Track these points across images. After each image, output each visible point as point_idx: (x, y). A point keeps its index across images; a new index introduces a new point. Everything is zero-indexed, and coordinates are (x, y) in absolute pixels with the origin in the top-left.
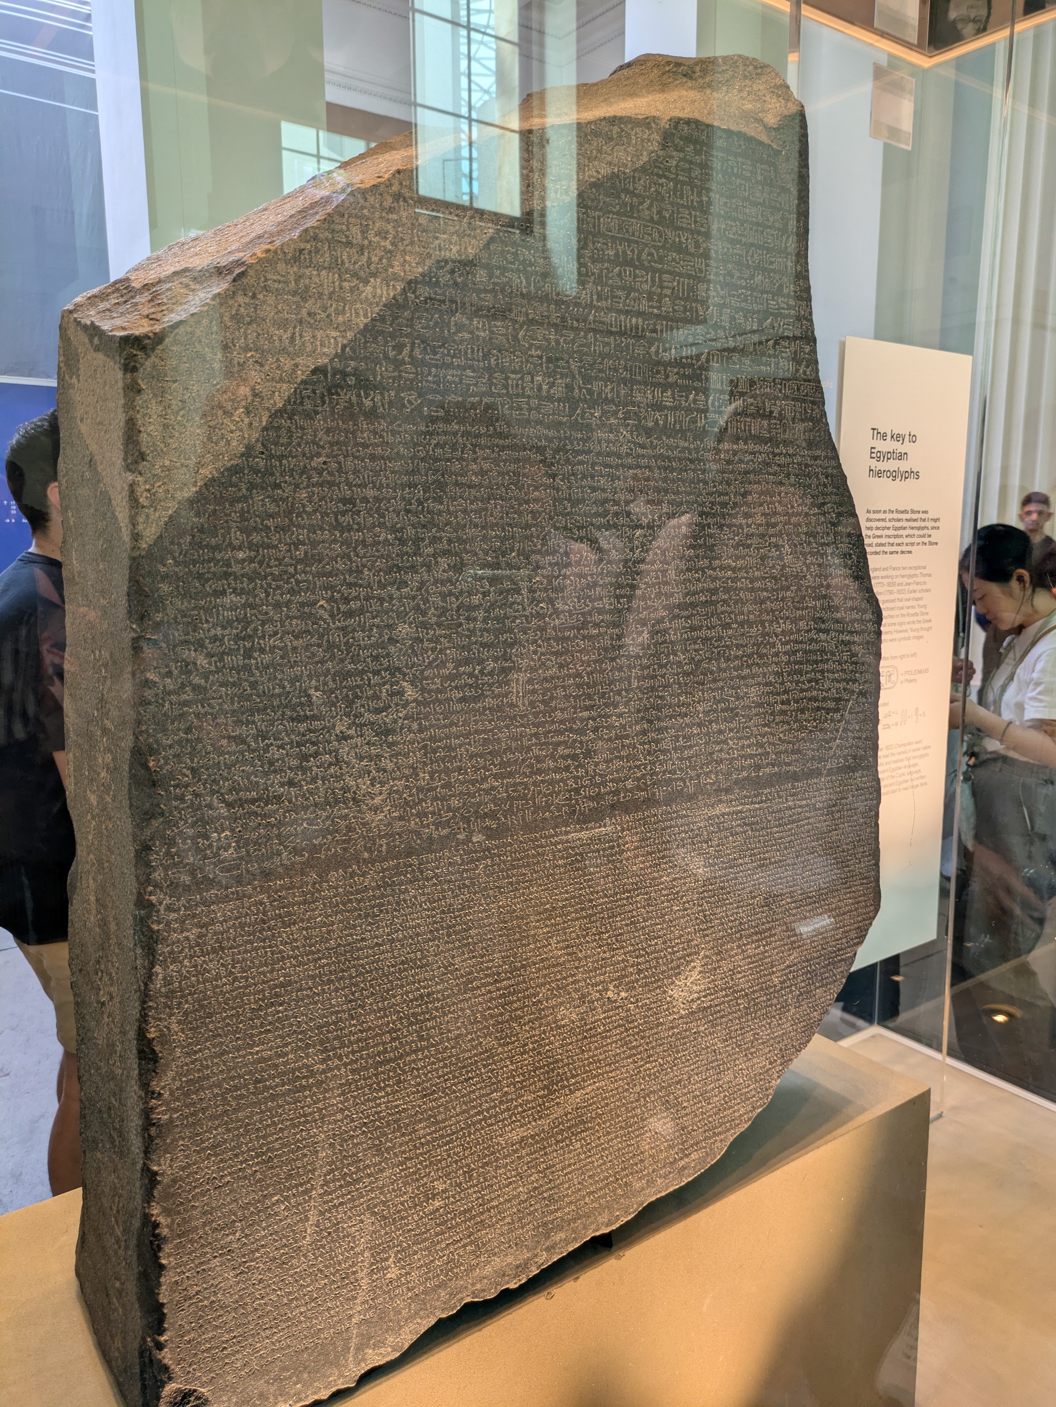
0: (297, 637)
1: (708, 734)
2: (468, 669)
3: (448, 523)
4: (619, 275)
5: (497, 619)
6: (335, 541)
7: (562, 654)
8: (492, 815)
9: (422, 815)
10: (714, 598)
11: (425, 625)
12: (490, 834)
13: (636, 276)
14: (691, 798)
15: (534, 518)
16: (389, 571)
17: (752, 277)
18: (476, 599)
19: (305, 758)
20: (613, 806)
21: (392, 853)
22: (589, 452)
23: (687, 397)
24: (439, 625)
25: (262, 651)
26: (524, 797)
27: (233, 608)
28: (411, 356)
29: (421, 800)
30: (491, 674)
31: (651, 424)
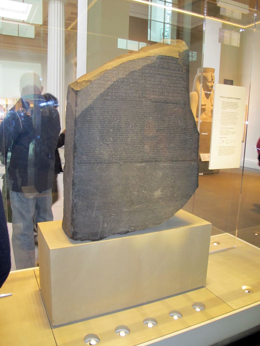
0: (96, 130)
1: (163, 151)
2: (121, 137)
3: (119, 115)
4: (148, 79)
5: (126, 130)
6: (102, 117)
7: (137, 136)
8: (124, 159)
9: (113, 158)
10: (165, 129)
11: (114, 130)
12: (124, 162)
13: (151, 79)
14: (160, 162)
15: (133, 115)
16: (109, 121)
17: (173, 78)
18: (123, 126)
19: (96, 147)
20: (145, 161)
21: (108, 163)
22: (142, 105)
23: (160, 97)
24: (117, 130)
25: (91, 132)
26: (129, 157)
27: (87, 126)
28: (114, 91)
29: (112, 156)
30: (125, 138)
31: (153, 101)
